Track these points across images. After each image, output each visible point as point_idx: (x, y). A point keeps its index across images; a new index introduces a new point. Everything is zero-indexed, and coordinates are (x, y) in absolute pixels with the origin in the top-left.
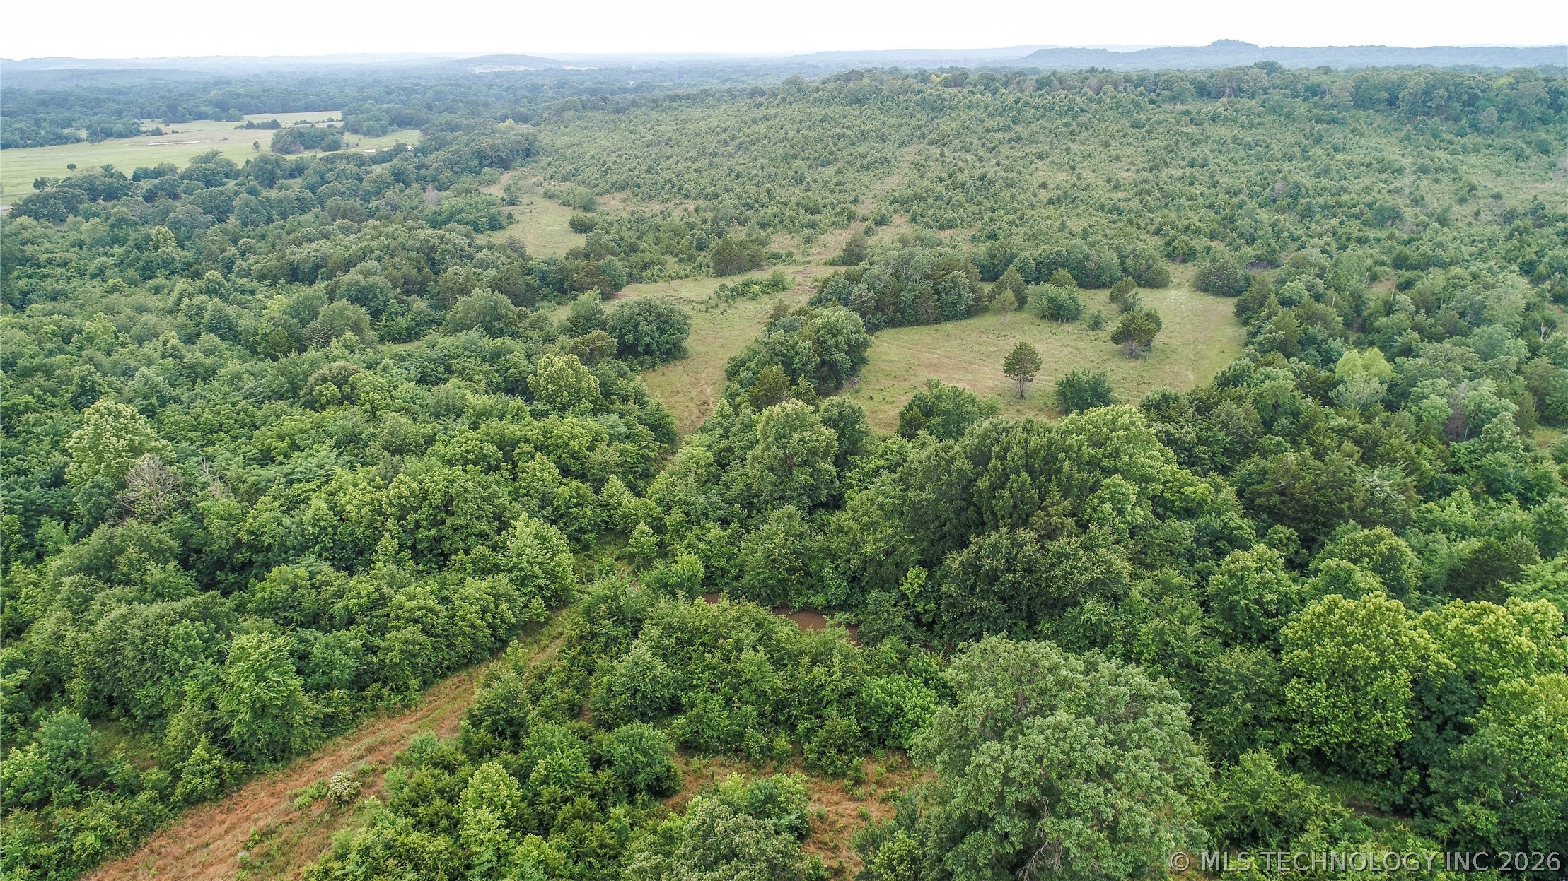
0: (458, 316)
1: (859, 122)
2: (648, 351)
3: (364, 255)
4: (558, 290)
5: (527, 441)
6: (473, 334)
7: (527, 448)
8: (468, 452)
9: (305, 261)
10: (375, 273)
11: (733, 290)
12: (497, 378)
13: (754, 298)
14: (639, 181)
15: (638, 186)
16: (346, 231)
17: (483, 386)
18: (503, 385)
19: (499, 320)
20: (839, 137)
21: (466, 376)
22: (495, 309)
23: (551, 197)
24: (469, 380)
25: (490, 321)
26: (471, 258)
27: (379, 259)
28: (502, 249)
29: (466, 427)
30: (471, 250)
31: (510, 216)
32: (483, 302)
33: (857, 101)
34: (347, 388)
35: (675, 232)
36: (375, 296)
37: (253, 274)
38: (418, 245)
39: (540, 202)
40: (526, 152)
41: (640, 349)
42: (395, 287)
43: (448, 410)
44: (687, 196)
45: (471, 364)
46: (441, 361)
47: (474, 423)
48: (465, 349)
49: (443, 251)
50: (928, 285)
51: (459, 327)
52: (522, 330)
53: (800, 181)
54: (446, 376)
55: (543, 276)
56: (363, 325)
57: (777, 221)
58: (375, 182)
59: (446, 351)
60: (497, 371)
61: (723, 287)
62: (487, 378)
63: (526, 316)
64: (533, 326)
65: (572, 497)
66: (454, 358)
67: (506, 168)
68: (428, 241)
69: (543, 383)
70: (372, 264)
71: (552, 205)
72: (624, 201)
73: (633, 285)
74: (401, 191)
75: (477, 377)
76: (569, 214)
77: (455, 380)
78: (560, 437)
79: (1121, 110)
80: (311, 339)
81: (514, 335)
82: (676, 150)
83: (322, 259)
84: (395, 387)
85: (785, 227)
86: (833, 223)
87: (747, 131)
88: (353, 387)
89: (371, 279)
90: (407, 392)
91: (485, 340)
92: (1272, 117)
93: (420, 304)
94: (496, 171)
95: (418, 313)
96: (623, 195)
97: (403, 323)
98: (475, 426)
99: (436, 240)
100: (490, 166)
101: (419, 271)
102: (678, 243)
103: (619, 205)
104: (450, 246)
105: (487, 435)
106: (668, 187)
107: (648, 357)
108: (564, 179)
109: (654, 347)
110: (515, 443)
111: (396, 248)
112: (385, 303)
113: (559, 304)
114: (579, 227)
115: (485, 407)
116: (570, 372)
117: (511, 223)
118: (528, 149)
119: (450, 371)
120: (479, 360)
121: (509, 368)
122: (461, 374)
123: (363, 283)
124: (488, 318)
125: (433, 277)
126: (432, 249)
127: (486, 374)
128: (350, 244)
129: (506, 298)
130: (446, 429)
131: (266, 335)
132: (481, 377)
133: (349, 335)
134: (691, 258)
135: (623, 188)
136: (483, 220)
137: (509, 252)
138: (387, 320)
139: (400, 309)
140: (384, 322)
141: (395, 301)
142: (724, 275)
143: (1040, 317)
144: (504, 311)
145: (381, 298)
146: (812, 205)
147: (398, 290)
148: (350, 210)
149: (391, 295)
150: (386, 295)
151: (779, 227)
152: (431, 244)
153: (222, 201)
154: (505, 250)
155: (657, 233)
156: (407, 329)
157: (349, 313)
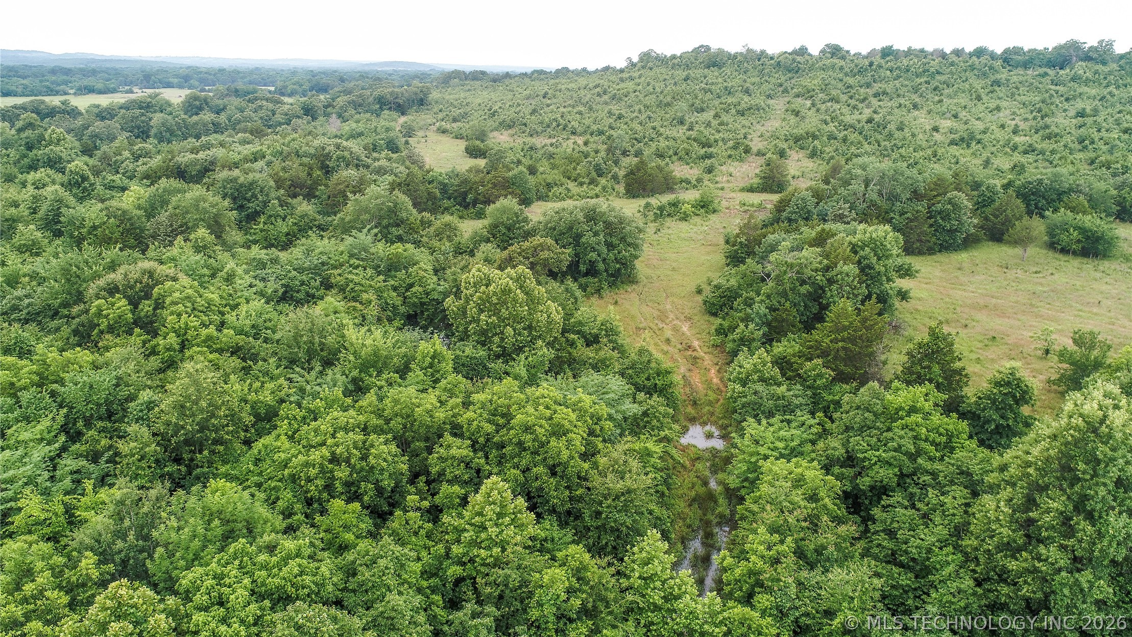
0: (348, 219)
1: (720, 80)
2: (592, 271)
3: (254, 159)
4: (460, 205)
5: (457, 431)
6: (364, 238)
7: (459, 448)
8: (334, 459)
9: (194, 163)
11: (661, 209)
12: (394, 298)
13: (685, 218)
14: (524, 121)
15: (525, 125)
16: (244, 142)
17: (373, 311)
18: (402, 309)
19: (398, 225)
20: (706, 91)
21: (350, 294)
22: (393, 211)
23: (443, 132)
24: (354, 299)
25: (386, 227)
26: (367, 168)
27: (269, 165)
28: (401, 160)
29: (338, 392)
30: (369, 161)
31: (407, 143)
32: (379, 201)
33: (714, 64)
34: (146, 307)
35: (570, 159)
36: (254, 196)
37: (139, 174)
38: (312, 151)
39: (433, 136)
40: (421, 102)
41: (583, 268)
42: (278, 188)
43: (311, 354)
44: (573, 133)
45: (357, 276)
46: (316, 270)
47: (354, 381)
48: (352, 256)
49: (338, 158)
50: (922, 207)
51: (347, 229)
52: (425, 239)
53: (682, 123)
54: (322, 292)
55: (444, 188)
56: (223, 221)
57: (671, 152)
58: (286, 115)
59: (324, 258)
60: (395, 289)
61: (648, 205)
62: (380, 297)
63: (430, 224)
64: (439, 235)
65: (570, 591)
66: (335, 268)
67: (403, 114)
68: (323, 149)
69: (472, 310)
70: (260, 164)
71: (444, 139)
72: (512, 136)
73: (540, 203)
74: (309, 123)
75: (365, 296)
76: (462, 145)
77: (332, 300)
78: (527, 429)
79: (976, 72)
80: (154, 236)
81: (417, 244)
82: (554, 101)
83: (212, 163)
84: (235, 307)
85: (680, 159)
86: (730, 156)
87: (618, 87)
88: (159, 305)
89: (251, 176)
90: (249, 316)
91: (381, 246)
93: (304, 207)
94: (394, 114)
95: (302, 217)
96: (511, 131)
97: (283, 227)
98: (357, 389)
99: (332, 148)
100: (390, 109)
101: (310, 175)
102: (575, 169)
103: (508, 139)
104: (346, 154)
105: (379, 413)
106: (554, 124)
107: (591, 279)
108: (455, 120)
109: (601, 266)
110: (433, 437)
111: (289, 154)
112: (265, 204)
113: (461, 217)
114: (473, 152)
115: (376, 353)
116: (521, 296)
118: (422, 100)
119: (327, 285)
120: (370, 272)
121: (411, 285)
122: (342, 290)
123: (241, 180)
124: (385, 222)
125: (325, 181)
126: (328, 156)
127: (379, 292)
128: (248, 150)
129: (407, 199)
130: (302, 390)
131: (95, 228)
132: (371, 296)
133: (202, 232)
134: (592, 182)
135: (510, 127)
136: (382, 142)
137: (408, 163)
138: (265, 223)
139: (282, 213)
140: (261, 226)
141: (276, 201)
142: (638, 197)
143: (1064, 251)
144: (404, 215)
145: (261, 198)
146: (704, 140)
147: (282, 191)
148: (256, 130)
149: (273, 194)
150: (267, 195)
151: (675, 158)
152: (327, 151)
153: (143, 122)
154: (404, 161)
155: (552, 161)
156: (288, 234)
157: (207, 205)
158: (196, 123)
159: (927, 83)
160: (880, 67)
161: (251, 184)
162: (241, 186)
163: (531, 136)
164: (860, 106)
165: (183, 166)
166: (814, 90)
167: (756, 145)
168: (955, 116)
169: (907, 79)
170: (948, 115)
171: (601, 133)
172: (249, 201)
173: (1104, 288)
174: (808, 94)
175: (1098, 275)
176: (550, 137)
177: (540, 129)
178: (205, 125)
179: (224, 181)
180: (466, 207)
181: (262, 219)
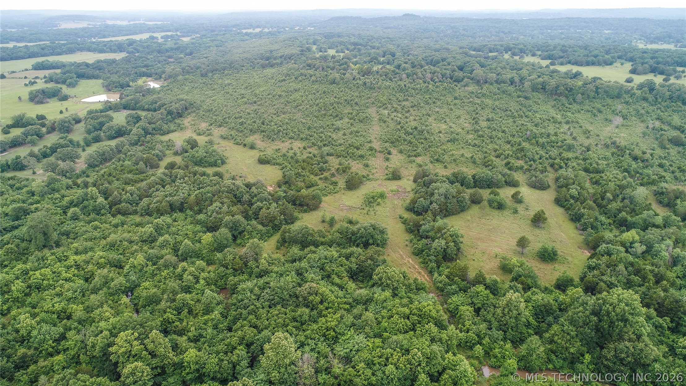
7: (415, 318)
13: (379, 204)
15: (264, 132)
16: (168, 176)
21: (336, 274)
22: (307, 231)
23: (225, 139)
24: (339, 276)
30: (247, 188)
31: (223, 155)
35: (307, 162)
39: (223, 143)
40: (186, 107)
44: (292, 139)
50: (455, 200)
53: (339, 130)
61: (365, 200)
67: (181, 117)
69: (384, 280)
72: (263, 141)
78: (426, 312)
80: (246, 258)
83: (184, 199)
85: (351, 157)
86: (370, 155)
88: (322, 295)
92: (505, 95)
93: (259, 226)
94: (180, 120)
96: (259, 137)
99: (232, 186)
100: (175, 117)
102: (312, 168)
103: (263, 143)
108: (220, 126)
110: (408, 316)
112: (245, 227)
119: (324, 271)
132: (345, 275)
135: (256, 132)
143: (493, 208)
145: (242, 226)
159: (430, 98)
160: (409, 88)
164: (408, 115)
166: (386, 104)
167: (376, 145)
168: (445, 122)
169: (422, 95)
170: (443, 121)
173: (505, 224)
174: (384, 106)
175: (503, 218)
176: (283, 142)
177: (275, 136)
180: (296, 206)
181: (245, 233)
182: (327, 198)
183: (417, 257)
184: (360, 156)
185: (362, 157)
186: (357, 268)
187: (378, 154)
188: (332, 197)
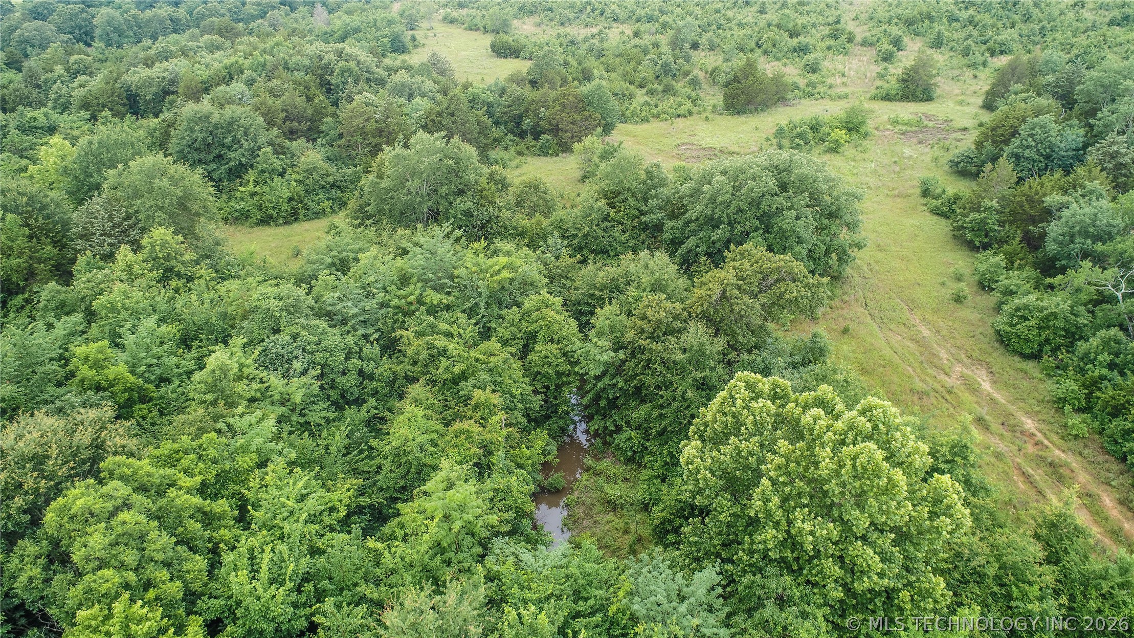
0: (385, 184)
3: (229, 77)
4: (515, 134)
9: (149, 82)
10: (240, 102)
11: (801, 136)
13: (837, 148)
14: (549, 5)
16: (213, 48)
19: (461, 192)
22: (454, 172)
23: (452, 22)
25: (446, 196)
26: (382, 83)
27: (250, 83)
28: (424, 70)
30: (381, 72)
31: (413, 39)
32: (434, 159)
35: (626, 57)
36: (236, 141)
37: (75, 103)
38: (307, 62)
39: (441, 27)
42: (270, 124)
44: (616, 20)
49: (343, 72)
55: (489, 109)
56: (195, 207)
57: (753, 45)
61: (781, 132)
63: (503, 183)
64: (522, 203)
68: (320, 58)
70: (237, 87)
71: (455, 30)
72: (539, 25)
74: (287, 15)
76: (483, 38)
80: (86, 236)
83: (172, 82)
85: (765, 52)
86: (829, 48)
89: (230, 111)
93: (312, 155)
95: (310, 172)
96: (536, 19)
97: (282, 189)
99: (332, 56)
101: (309, 99)
102: (636, 70)
103: (535, 30)
104: (352, 64)
106: (589, 8)
108: (461, 6)
111: (275, 67)
112: (253, 153)
113: (520, 153)
114: (503, 51)
117: (416, 47)
123: (215, 118)
124: (444, 190)
125: (330, 109)
126: (327, 69)
128: (218, 61)
133: (160, 234)
135: (532, 13)
136: (386, 40)
137: (434, 75)
138: (256, 183)
139: (278, 164)
140: (251, 187)
141: (269, 149)
142: (744, 113)
144: (472, 177)
145: (246, 145)
146: (791, 25)
147: (275, 131)
148: (226, 28)
149: (262, 140)
150: (255, 139)
151: (758, 52)
152: (325, 61)
153: (85, 20)
154: (429, 72)
155: (603, 59)
156: (291, 199)
157: (165, 182)
158: (149, 21)
161: (230, 124)
162: (216, 127)
163: (562, 24)
165: (133, 88)
171: (650, 19)
172: (229, 148)
176: (587, 26)
177: (571, 16)
178: (161, 22)
179: (189, 120)
180: (522, 135)
181: (251, 176)
182: (645, 126)
183: (1030, 366)
184: (795, 50)
185: (802, 50)
186: (619, 369)
187: (858, 50)
188: (663, 125)
